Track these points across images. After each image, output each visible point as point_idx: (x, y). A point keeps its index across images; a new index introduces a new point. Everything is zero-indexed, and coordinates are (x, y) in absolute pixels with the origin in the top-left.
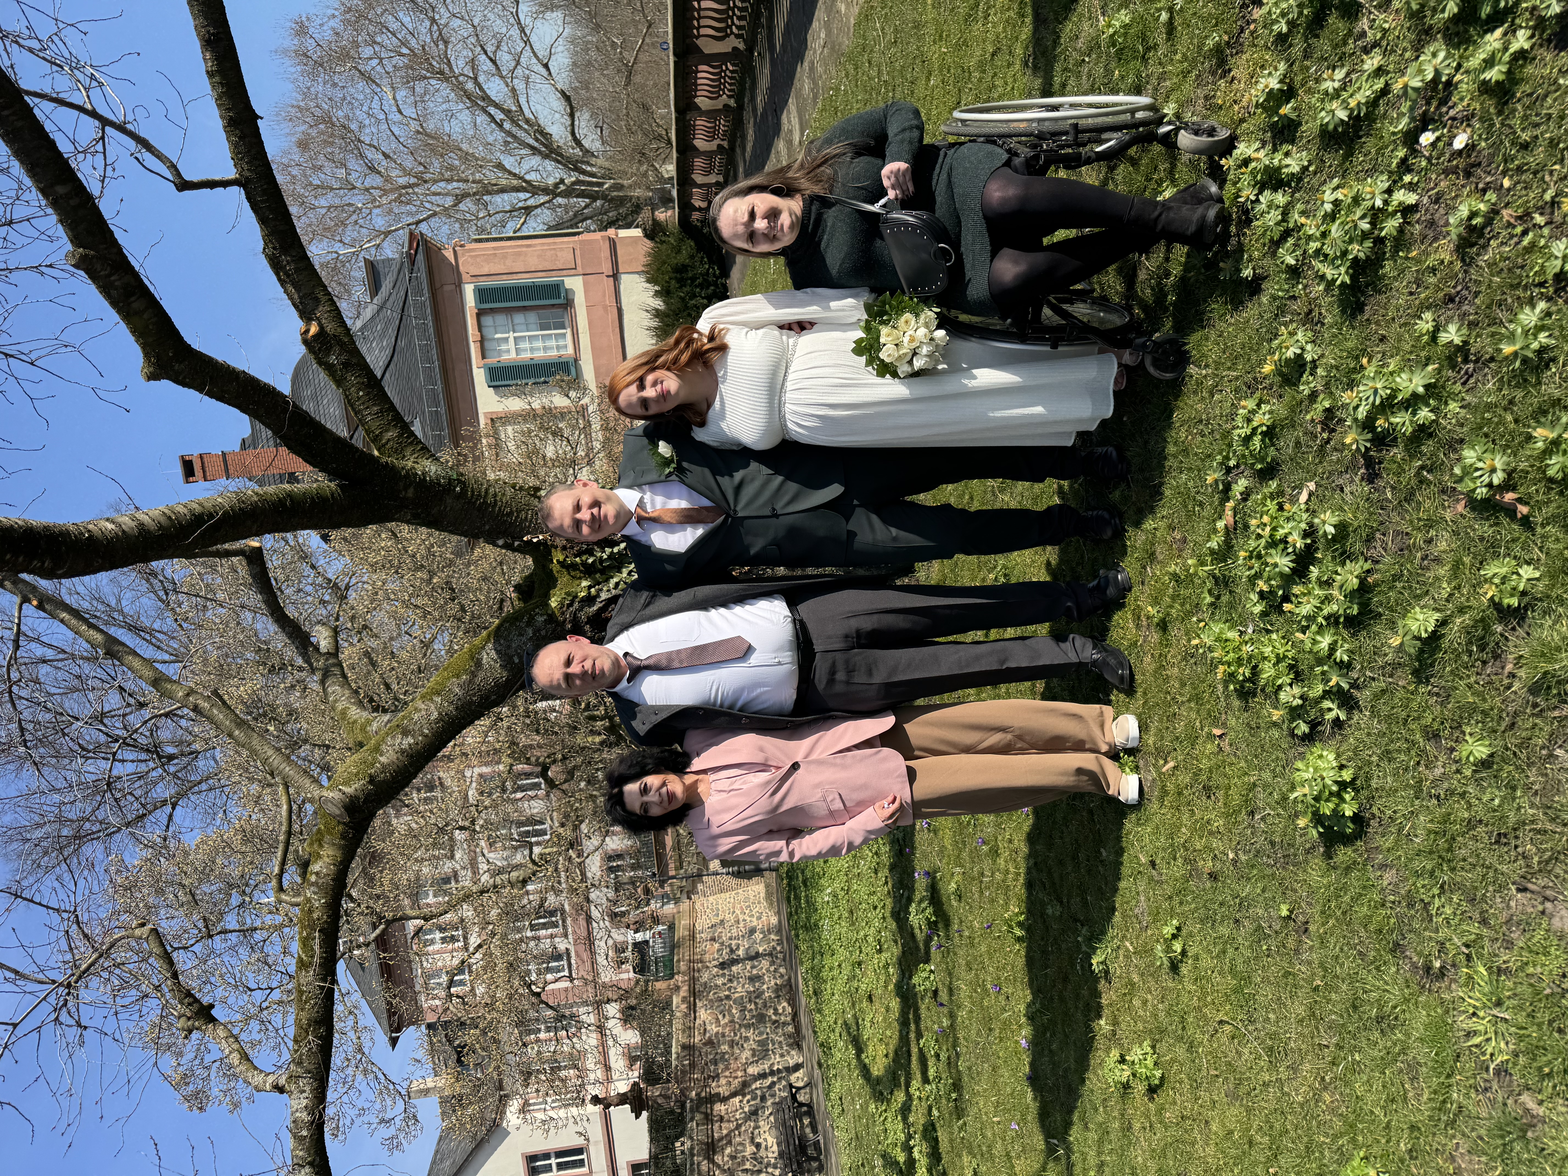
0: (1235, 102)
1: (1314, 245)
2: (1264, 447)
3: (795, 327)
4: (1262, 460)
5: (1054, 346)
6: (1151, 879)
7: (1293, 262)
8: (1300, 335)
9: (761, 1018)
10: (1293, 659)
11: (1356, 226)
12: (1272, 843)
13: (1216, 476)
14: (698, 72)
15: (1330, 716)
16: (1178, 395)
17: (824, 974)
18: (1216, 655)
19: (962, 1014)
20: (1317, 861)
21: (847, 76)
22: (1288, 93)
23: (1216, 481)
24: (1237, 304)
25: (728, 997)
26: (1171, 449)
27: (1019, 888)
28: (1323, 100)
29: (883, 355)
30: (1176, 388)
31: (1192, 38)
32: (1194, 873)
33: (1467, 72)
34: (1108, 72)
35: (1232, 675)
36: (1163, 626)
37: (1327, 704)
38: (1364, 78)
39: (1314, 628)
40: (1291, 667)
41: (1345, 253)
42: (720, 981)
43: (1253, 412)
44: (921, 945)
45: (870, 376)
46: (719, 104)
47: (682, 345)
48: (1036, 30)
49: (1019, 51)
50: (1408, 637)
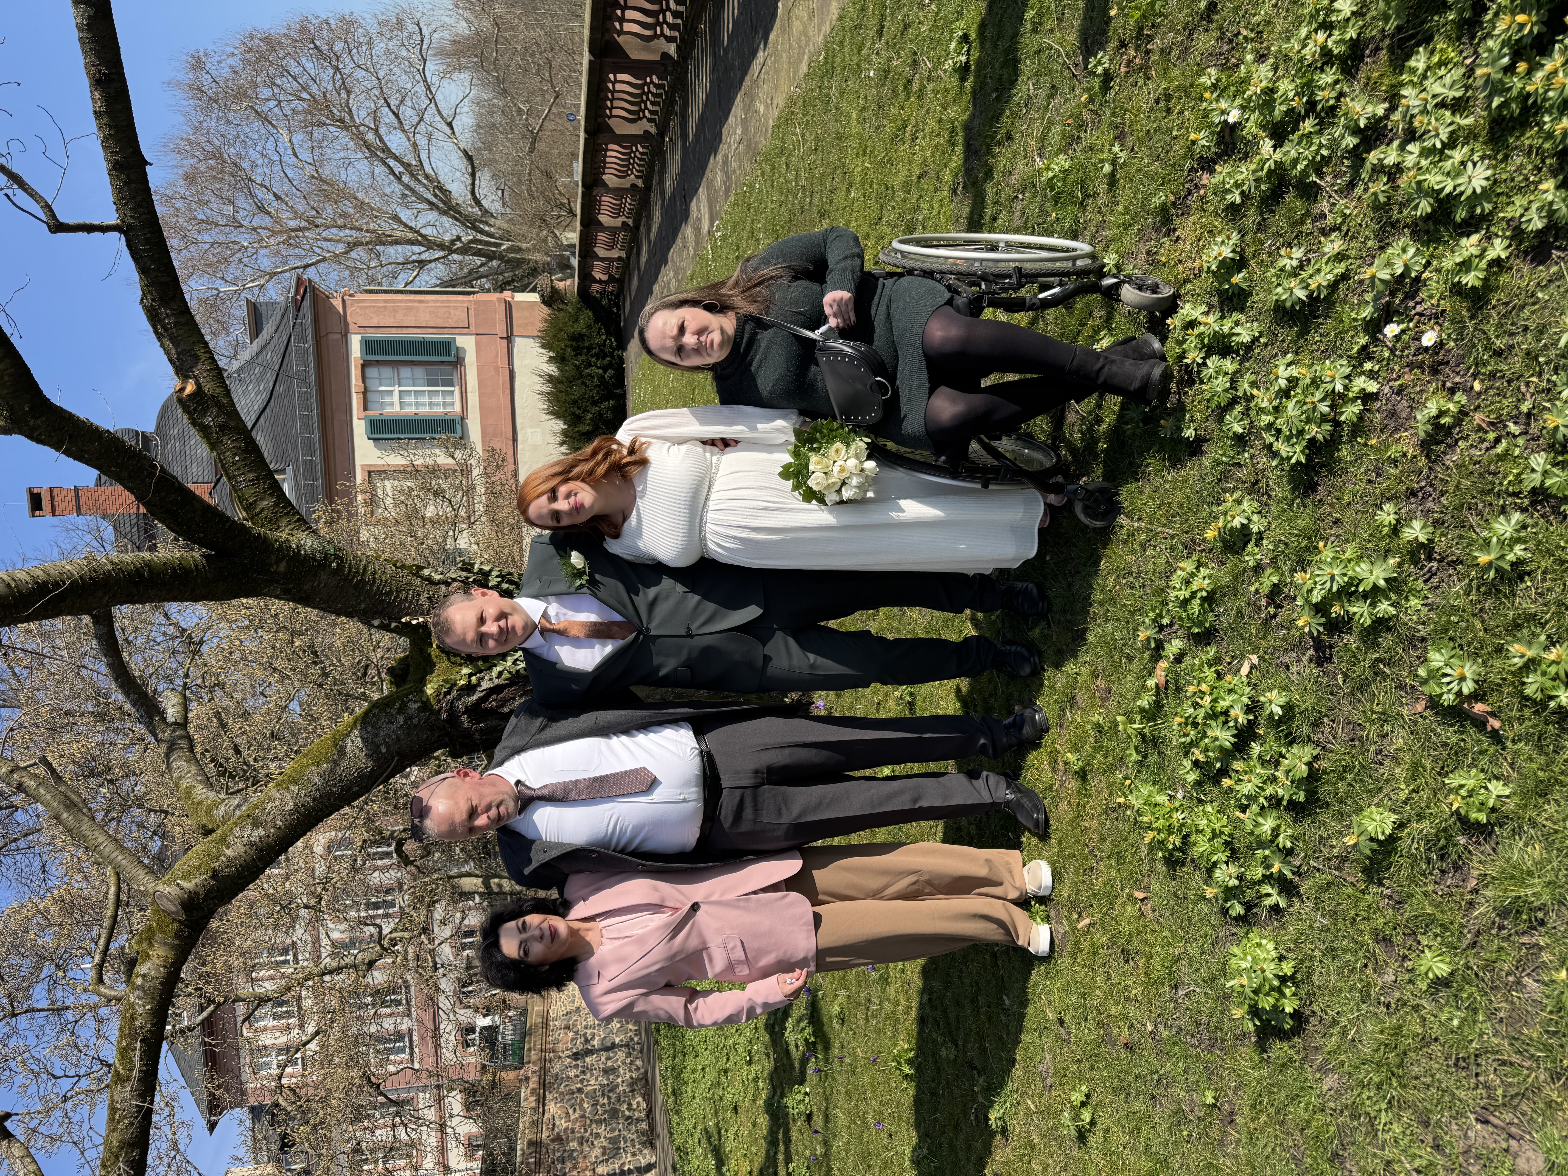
0: (1180, 261)
1: (1266, 419)
2: (1203, 612)
3: (719, 444)
4: (1200, 624)
5: (985, 486)
6: (1058, 1037)
7: (1241, 431)
8: (1245, 505)
9: (614, 1113)
10: (1230, 835)
11: (1315, 408)
12: (1198, 1024)
13: (1148, 633)
14: (607, 150)
15: (1268, 902)
16: (1106, 542)
17: (685, 1075)
18: (1145, 819)
19: (838, 1144)
20: (1247, 1051)
21: (763, 174)
22: (1239, 263)
23: (1148, 639)
24: (1176, 462)
25: (580, 1090)
26: (1097, 596)
27: (910, 1022)
28: (1278, 277)
29: (810, 483)
30: (1105, 536)
31: (1135, 193)
32: (1107, 1038)
33: (1438, 271)
34: (1043, 213)
35: (1161, 842)
36: (1083, 775)
37: (1266, 889)
38: (1324, 260)
39: (1255, 808)
40: (1227, 844)
41: (1301, 432)
42: (572, 1074)
43: (1193, 575)
44: (797, 1064)
45: (795, 500)
46: (626, 183)
47: (600, 456)
48: (966, 160)
49: (947, 177)
50: (1362, 838)
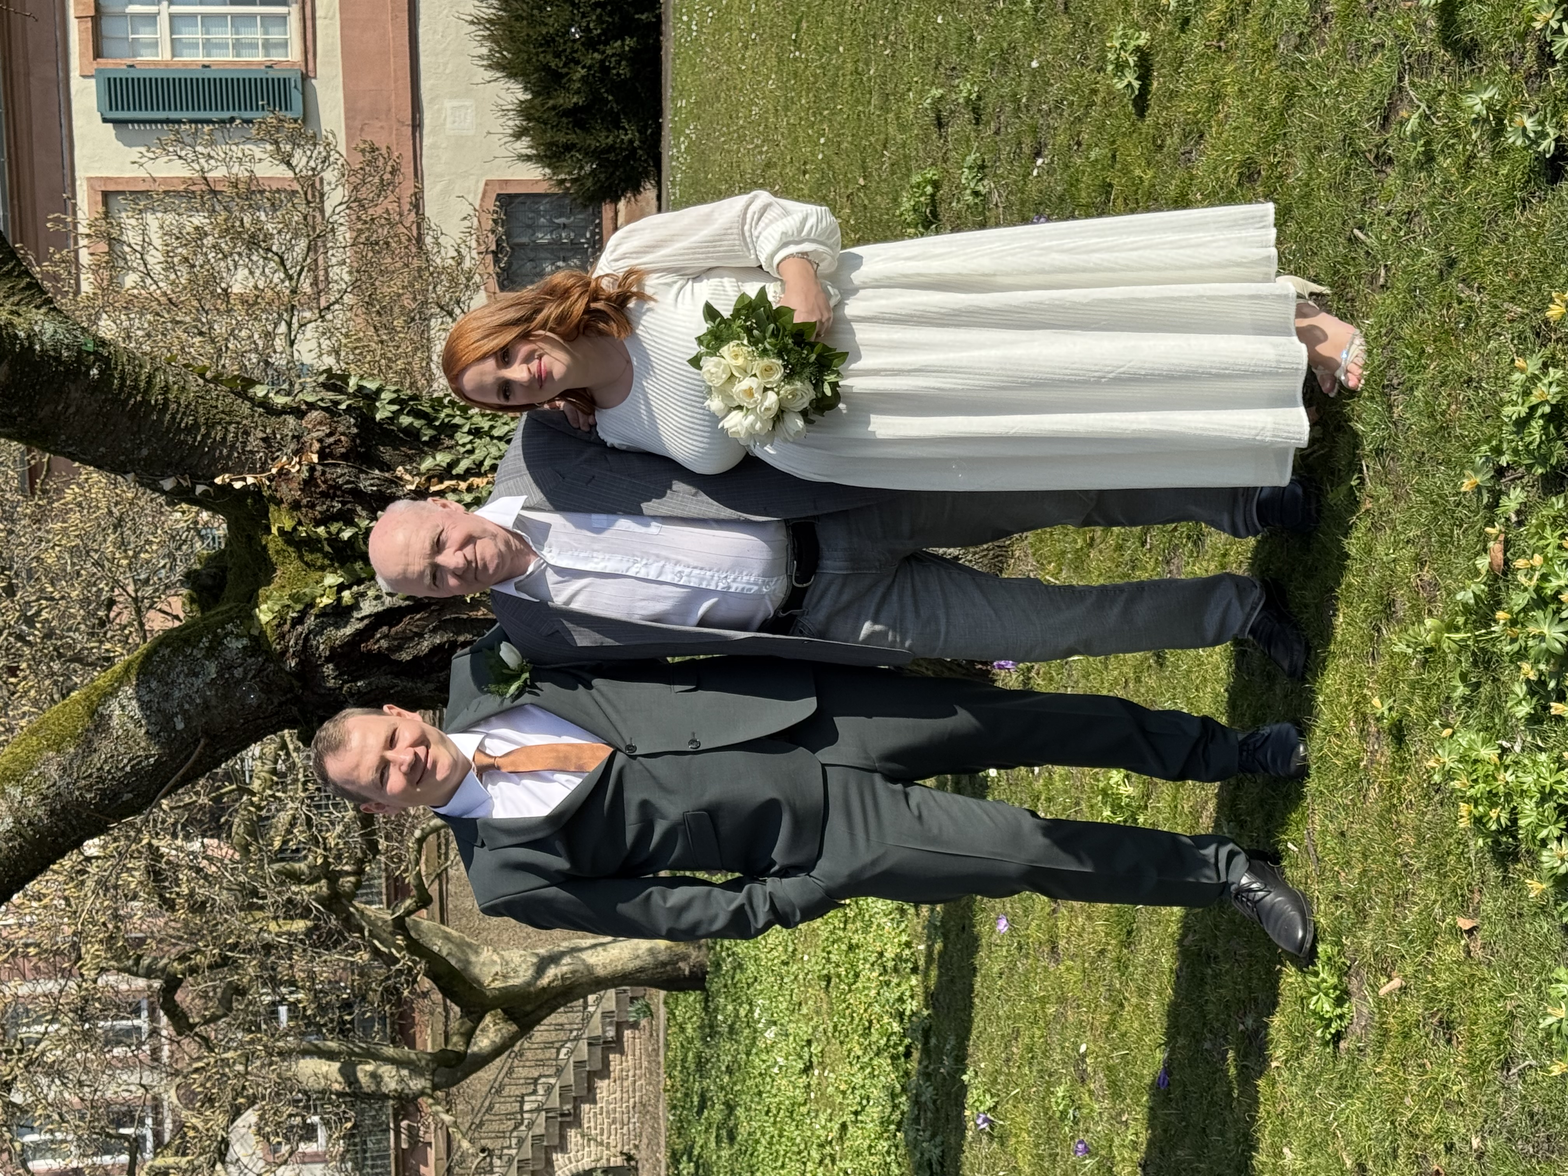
2: (1547, 440)
13: (1478, 479)
18: (1456, 784)
23: (1478, 489)
35: (1481, 821)
36: (1398, 734)
40: (1561, 809)
43: (1534, 379)
